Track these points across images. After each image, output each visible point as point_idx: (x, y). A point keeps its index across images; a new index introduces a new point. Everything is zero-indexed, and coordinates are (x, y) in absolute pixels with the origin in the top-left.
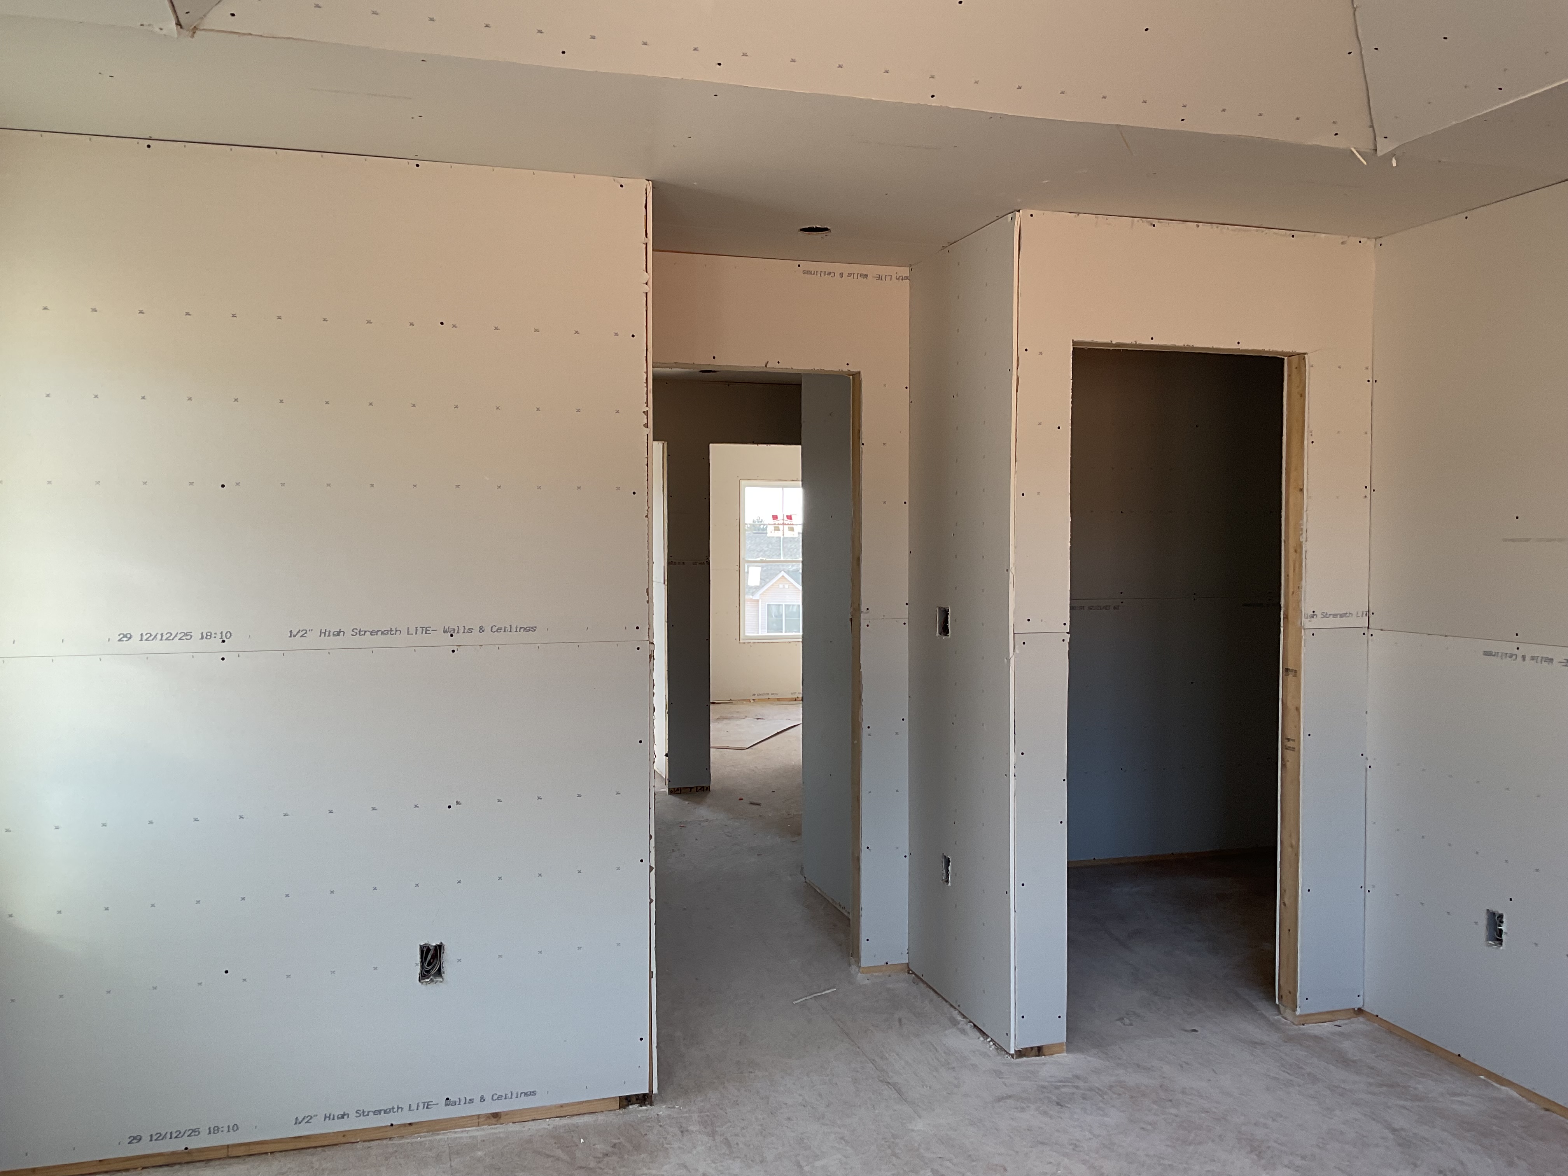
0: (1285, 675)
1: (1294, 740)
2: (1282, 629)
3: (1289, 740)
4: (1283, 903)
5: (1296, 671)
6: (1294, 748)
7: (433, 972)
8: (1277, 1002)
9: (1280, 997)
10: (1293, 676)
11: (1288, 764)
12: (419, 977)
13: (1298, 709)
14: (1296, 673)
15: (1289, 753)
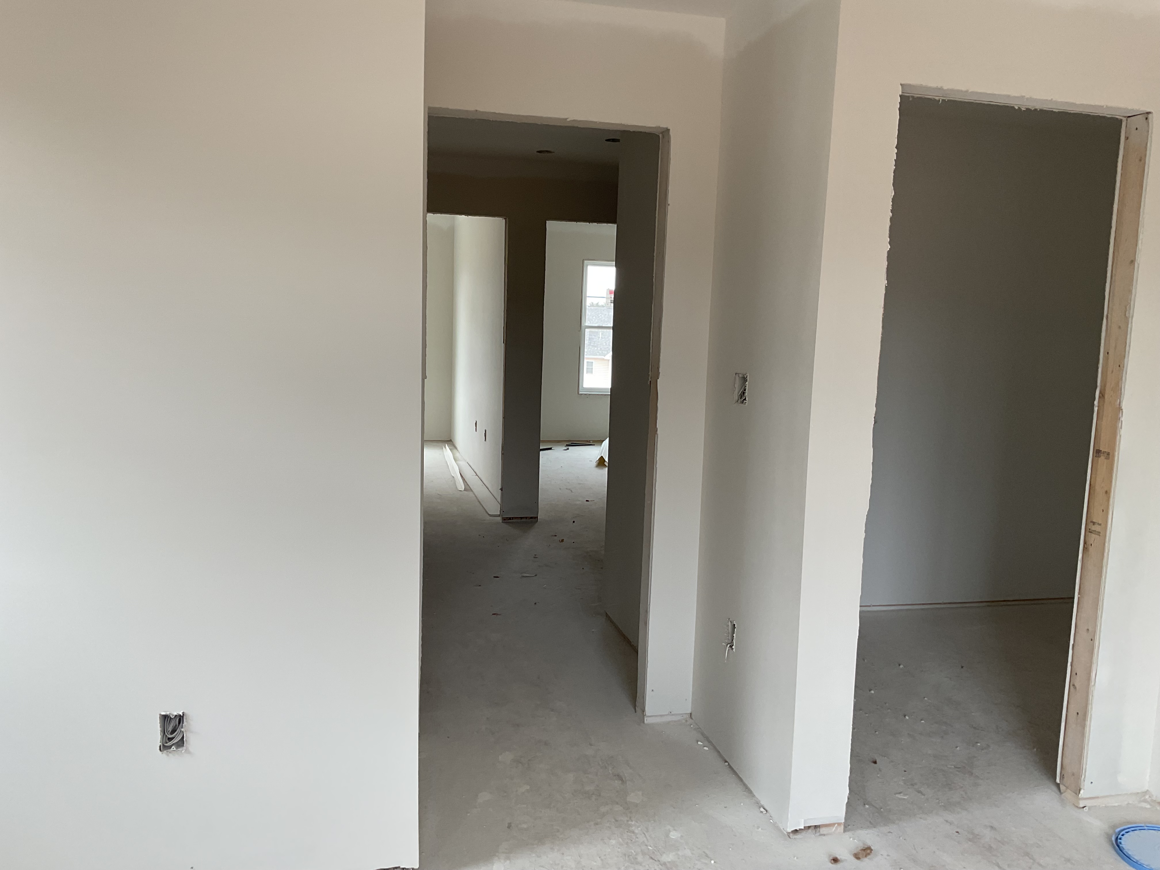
0: (1096, 457)
1: (1100, 525)
2: (1096, 409)
3: (1094, 523)
4: (1072, 685)
5: (1108, 454)
6: (1100, 533)
7: (175, 741)
8: (1058, 781)
9: (1062, 777)
10: (1106, 459)
11: (1091, 549)
12: (160, 747)
13: (1107, 493)
14: (1109, 456)
15: (1093, 537)
